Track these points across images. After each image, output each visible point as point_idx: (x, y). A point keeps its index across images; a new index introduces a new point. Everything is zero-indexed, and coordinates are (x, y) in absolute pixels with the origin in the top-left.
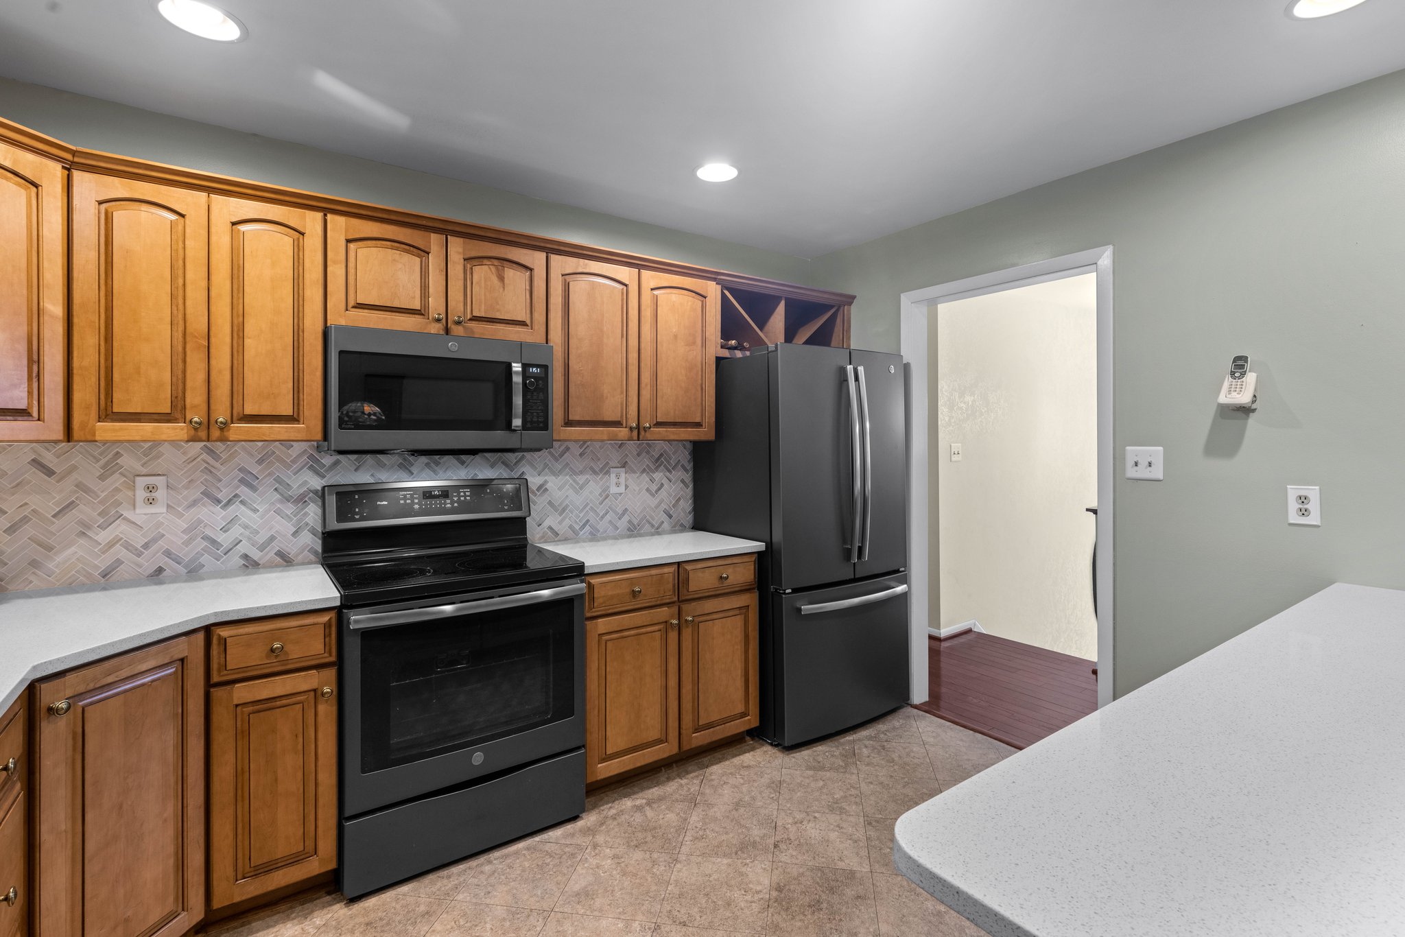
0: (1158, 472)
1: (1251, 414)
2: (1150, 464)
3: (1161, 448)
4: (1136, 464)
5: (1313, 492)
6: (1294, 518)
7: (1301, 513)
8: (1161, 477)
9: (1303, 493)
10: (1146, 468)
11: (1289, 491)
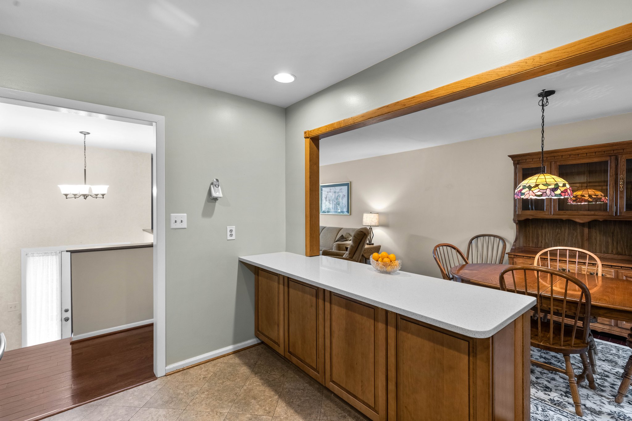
0: (184, 225)
1: (217, 201)
2: (182, 221)
3: (186, 214)
4: (176, 221)
5: (233, 227)
6: (229, 238)
7: (230, 236)
8: (186, 227)
9: (231, 229)
10: (180, 223)
11: (228, 228)
